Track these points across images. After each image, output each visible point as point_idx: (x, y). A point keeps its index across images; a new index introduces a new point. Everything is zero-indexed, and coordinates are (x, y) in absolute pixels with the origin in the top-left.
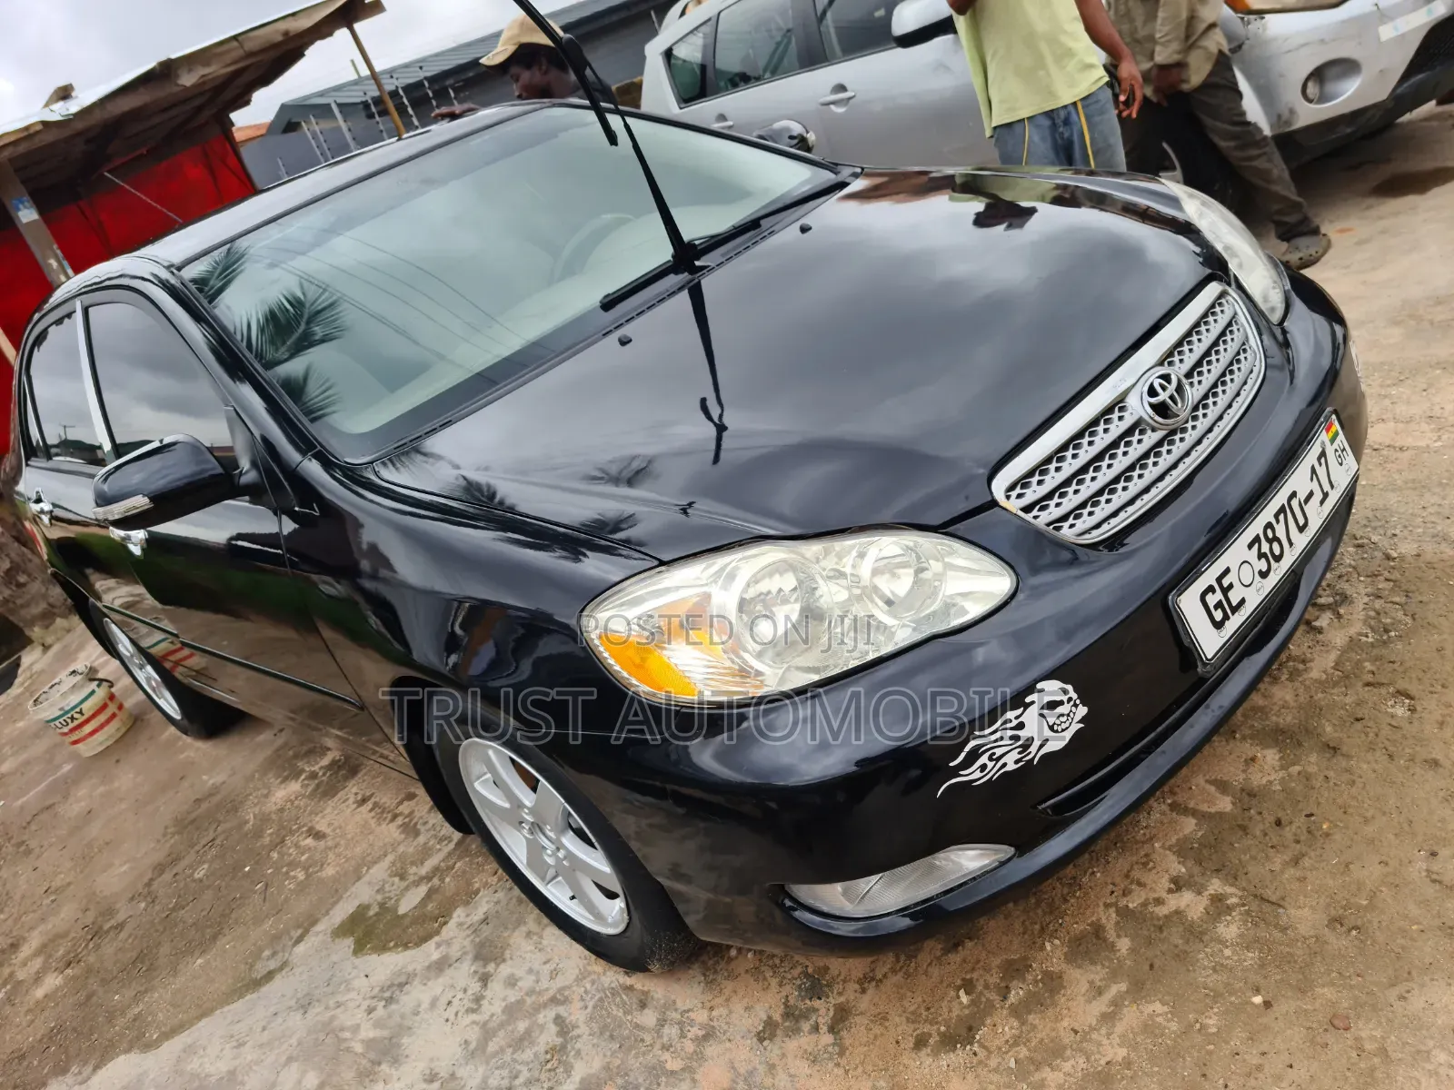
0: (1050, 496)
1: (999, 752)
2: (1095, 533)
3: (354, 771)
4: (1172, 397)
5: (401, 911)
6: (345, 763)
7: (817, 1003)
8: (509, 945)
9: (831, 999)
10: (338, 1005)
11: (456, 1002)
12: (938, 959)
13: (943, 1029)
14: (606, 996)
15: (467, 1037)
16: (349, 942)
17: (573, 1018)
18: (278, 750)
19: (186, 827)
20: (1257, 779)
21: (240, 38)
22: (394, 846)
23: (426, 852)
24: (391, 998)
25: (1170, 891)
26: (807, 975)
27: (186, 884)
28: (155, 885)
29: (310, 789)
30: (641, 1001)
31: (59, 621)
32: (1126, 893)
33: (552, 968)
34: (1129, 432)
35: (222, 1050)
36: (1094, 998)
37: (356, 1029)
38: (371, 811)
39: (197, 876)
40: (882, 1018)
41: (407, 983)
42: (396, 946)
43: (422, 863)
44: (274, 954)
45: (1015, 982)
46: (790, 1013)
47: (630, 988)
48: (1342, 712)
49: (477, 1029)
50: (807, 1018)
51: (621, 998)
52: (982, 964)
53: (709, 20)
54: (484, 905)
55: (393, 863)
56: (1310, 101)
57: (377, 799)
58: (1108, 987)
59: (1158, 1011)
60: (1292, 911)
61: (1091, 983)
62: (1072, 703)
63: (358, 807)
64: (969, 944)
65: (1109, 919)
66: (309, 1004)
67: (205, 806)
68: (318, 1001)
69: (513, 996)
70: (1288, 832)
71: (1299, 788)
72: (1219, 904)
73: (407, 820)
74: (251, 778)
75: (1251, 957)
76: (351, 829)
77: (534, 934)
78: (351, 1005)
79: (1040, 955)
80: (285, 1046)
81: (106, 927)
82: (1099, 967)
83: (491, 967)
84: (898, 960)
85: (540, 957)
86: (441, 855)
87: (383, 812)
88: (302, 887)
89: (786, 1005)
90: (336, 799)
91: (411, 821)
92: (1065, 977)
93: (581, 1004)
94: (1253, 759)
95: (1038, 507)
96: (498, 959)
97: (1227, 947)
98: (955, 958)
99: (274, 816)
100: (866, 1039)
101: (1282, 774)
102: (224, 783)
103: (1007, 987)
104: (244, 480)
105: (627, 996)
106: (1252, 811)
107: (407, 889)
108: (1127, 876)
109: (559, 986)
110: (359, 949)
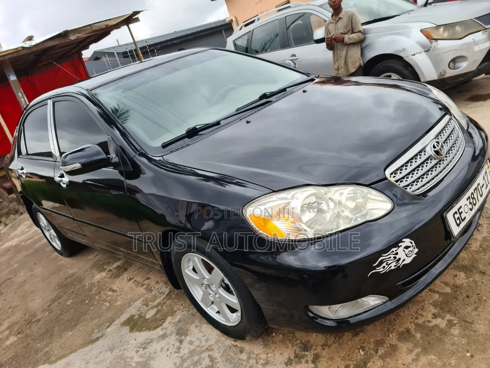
0: (403, 178)
1: (389, 262)
2: (417, 191)
3: (126, 270)
4: (440, 149)
5: (147, 317)
6: (122, 267)
7: (306, 353)
8: (189, 330)
9: (312, 352)
10: (125, 350)
11: (170, 349)
12: (351, 339)
13: (355, 363)
14: (227, 349)
15: (175, 362)
16: (127, 328)
17: (215, 356)
18: (96, 262)
19: (63, 287)
20: (458, 282)
21: (91, 26)
22: (143, 295)
23: (155, 298)
24: (145, 347)
25: (432, 318)
26: (302, 343)
27: (63, 307)
28: (52, 306)
29: (109, 275)
30: (241, 351)
31: (12, 216)
32: (416, 318)
33: (206, 338)
34: (427, 159)
35: (80, 364)
36: (409, 353)
37: (132, 358)
38: (133, 283)
39: (67, 304)
40: (332, 359)
41: (151, 342)
42: (146, 329)
43: (154, 301)
44: (99, 331)
45: (380, 347)
46: (296, 356)
47: (236, 346)
48: (485, 261)
49: (179, 359)
50: (303, 358)
51: (233, 349)
52: (367, 341)
53: (250, 31)
54: (179, 316)
55: (143, 301)
56: (451, 69)
57: (136, 279)
58: (414, 350)
59: (433, 358)
60: (477, 326)
61: (408, 348)
62: (413, 247)
63: (128, 281)
64: (362, 334)
65: (412, 327)
66: (113, 349)
67: (69, 280)
68: (117, 348)
69: (192, 348)
70: (472, 300)
71: (474, 285)
72: (451, 323)
73: (147, 286)
74: (86, 271)
75: (464, 341)
76: (126, 289)
77: (198, 326)
78: (130, 349)
79: (388, 338)
80: (105, 364)
81: (33, 321)
82: (410, 343)
83: (183, 337)
84: (335, 338)
85: (201, 334)
86: (161, 299)
87: (138, 283)
88: (108, 309)
89: (295, 353)
90: (120, 278)
91: (149, 286)
92: (398, 346)
93: (218, 351)
94: (456, 275)
95: (400, 181)
96: (186, 335)
97: (455, 337)
98: (357, 339)
99: (96, 284)
100: (326, 366)
101: (466, 280)
102: (76, 272)
103: (377, 349)
104: (113, 161)
105: (235, 348)
106: (458, 293)
107: (149, 310)
108: (416, 313)
109: (209, 345)
110: (131, 330)
